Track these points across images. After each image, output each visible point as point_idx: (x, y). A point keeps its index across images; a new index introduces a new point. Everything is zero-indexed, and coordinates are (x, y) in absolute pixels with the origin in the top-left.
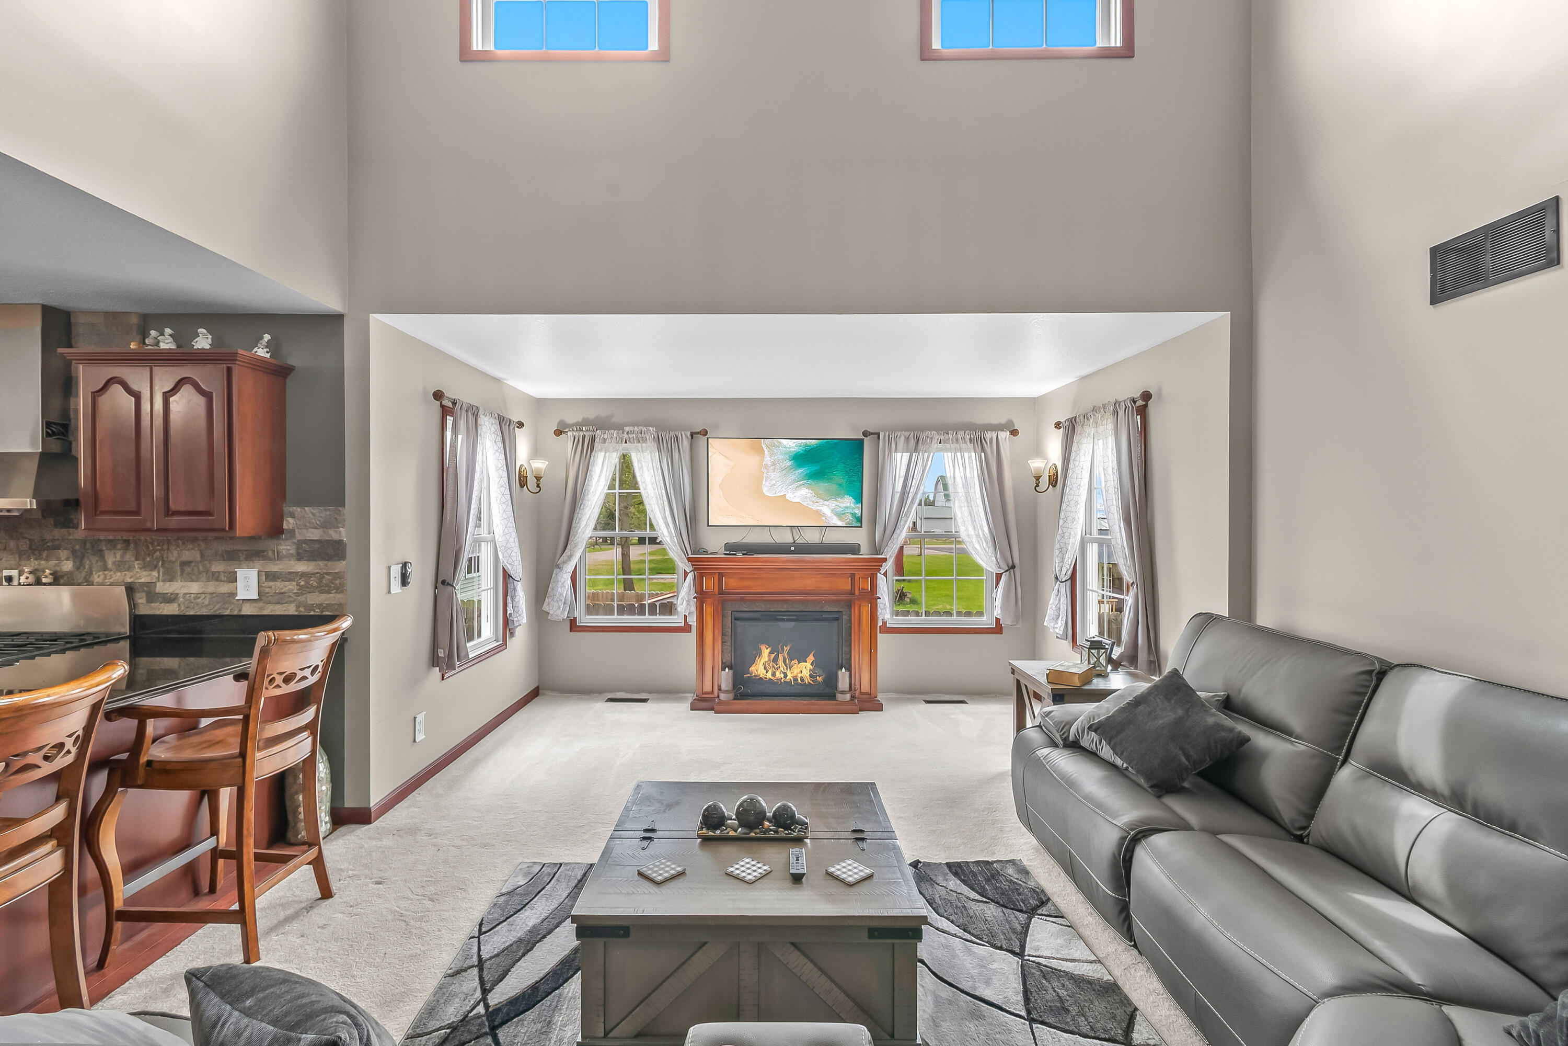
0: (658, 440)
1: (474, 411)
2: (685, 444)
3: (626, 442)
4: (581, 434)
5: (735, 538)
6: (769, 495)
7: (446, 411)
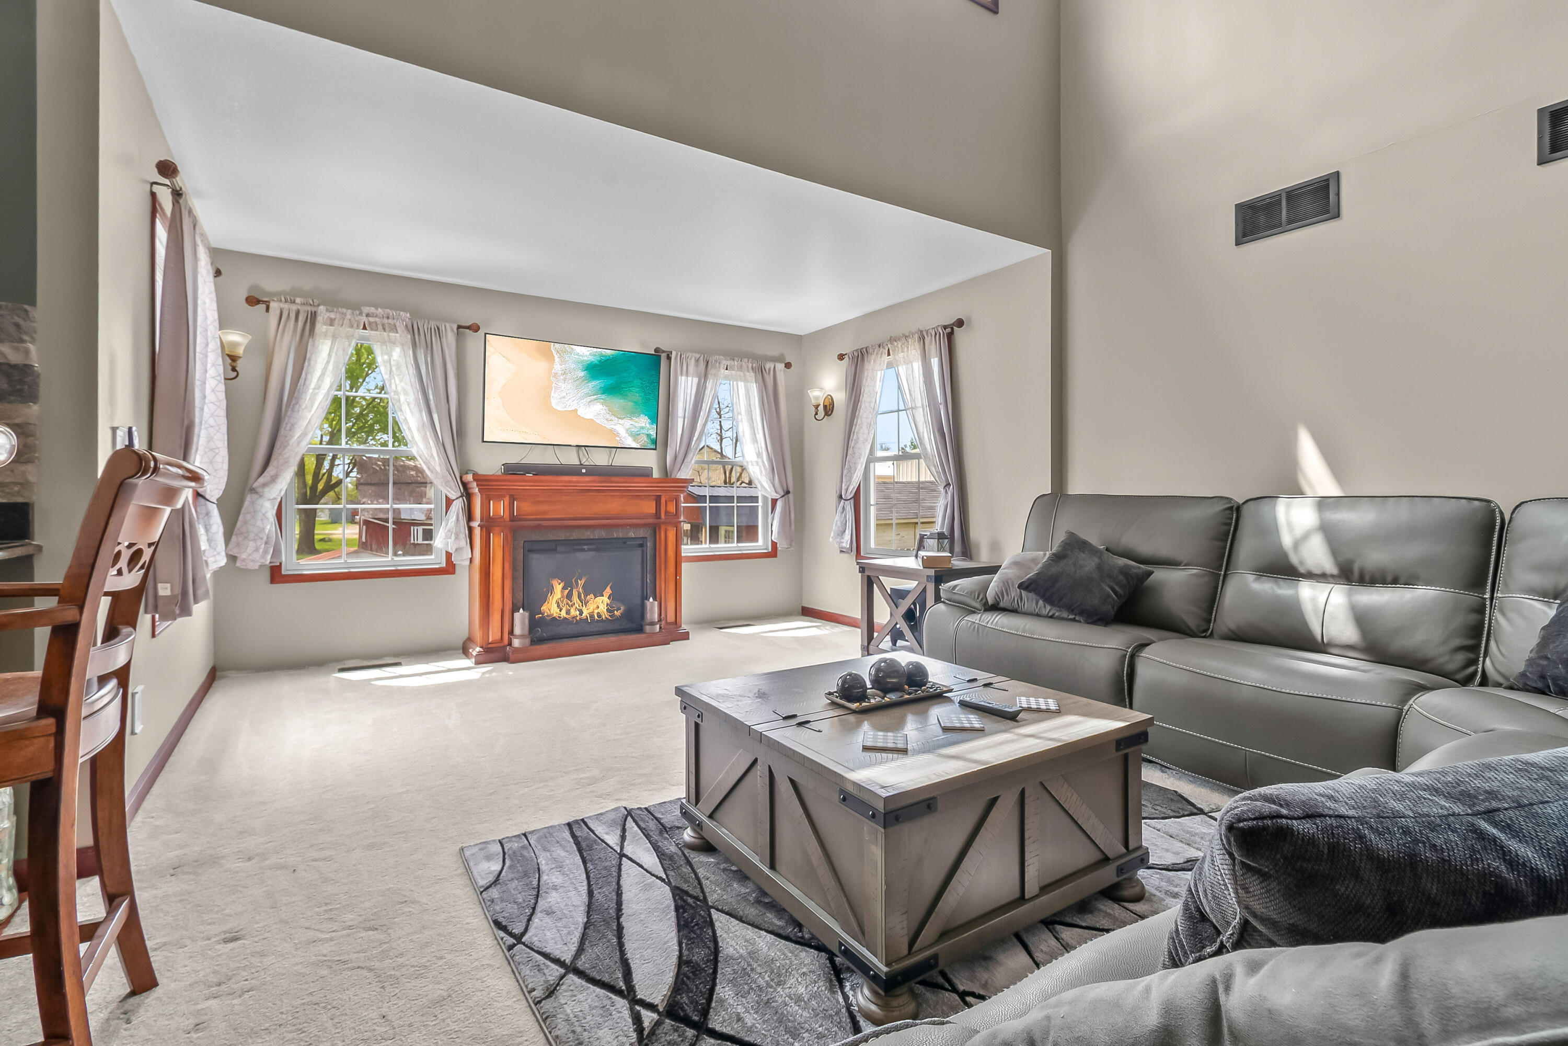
0: (412, 330)
2: (450, 338)
3: (364, 328)
4: (294, 308)
5: (514, 457)
6: (559, 408)
7: (154, 206)
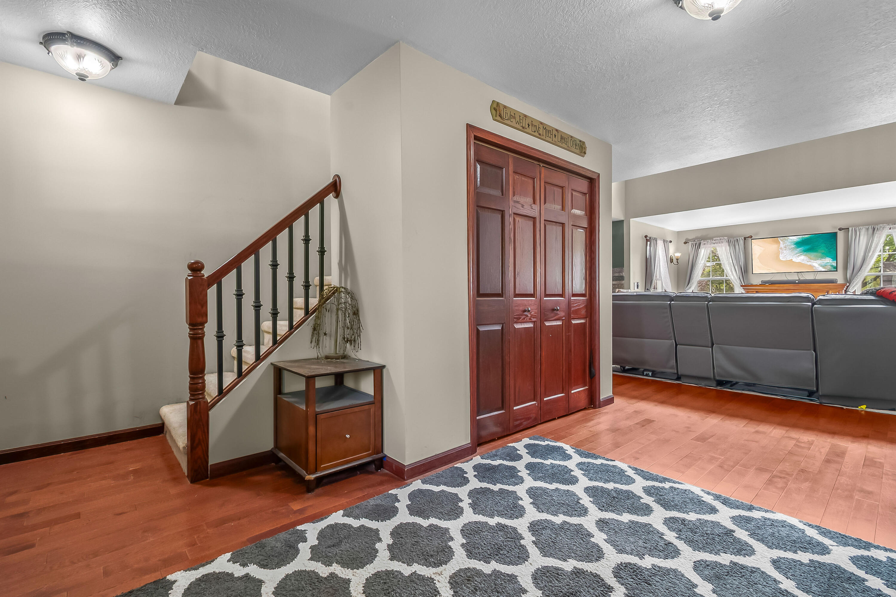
0: (729, 242)
1: (656, 240)
2: (741, 242)
3: (714, 244)
4: (695, 242)
5: (767, 278)
7: (647, 240)
